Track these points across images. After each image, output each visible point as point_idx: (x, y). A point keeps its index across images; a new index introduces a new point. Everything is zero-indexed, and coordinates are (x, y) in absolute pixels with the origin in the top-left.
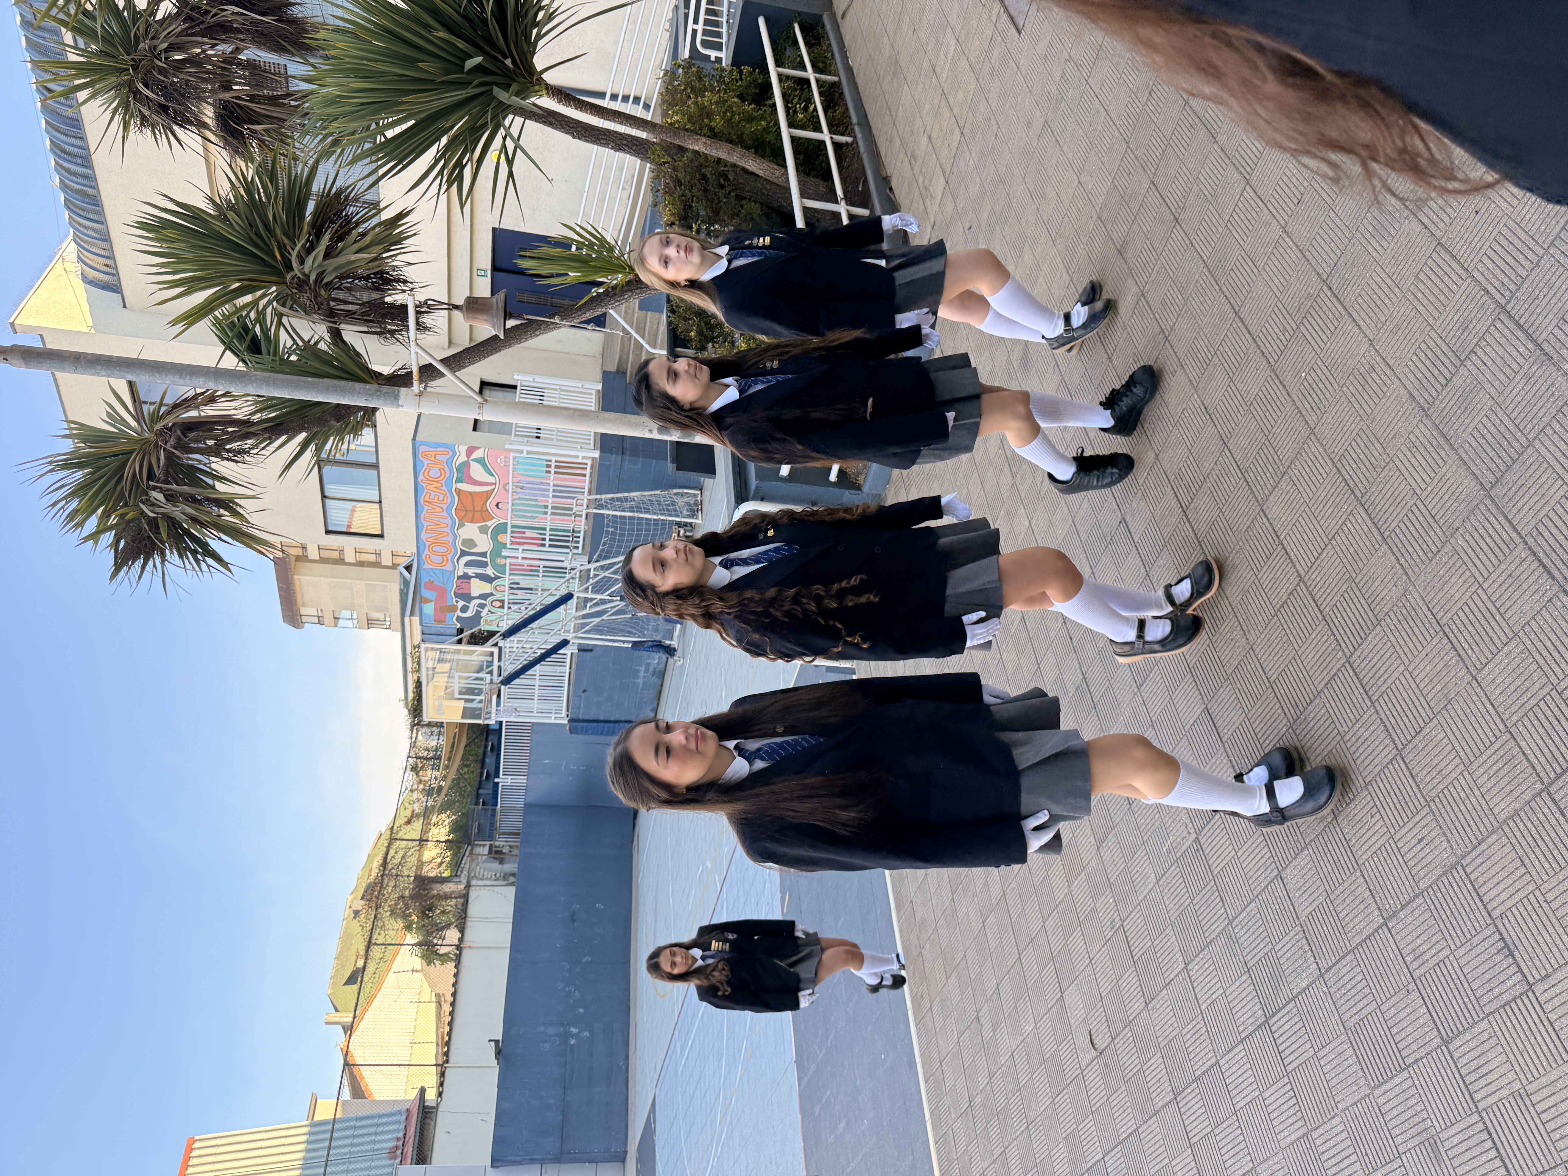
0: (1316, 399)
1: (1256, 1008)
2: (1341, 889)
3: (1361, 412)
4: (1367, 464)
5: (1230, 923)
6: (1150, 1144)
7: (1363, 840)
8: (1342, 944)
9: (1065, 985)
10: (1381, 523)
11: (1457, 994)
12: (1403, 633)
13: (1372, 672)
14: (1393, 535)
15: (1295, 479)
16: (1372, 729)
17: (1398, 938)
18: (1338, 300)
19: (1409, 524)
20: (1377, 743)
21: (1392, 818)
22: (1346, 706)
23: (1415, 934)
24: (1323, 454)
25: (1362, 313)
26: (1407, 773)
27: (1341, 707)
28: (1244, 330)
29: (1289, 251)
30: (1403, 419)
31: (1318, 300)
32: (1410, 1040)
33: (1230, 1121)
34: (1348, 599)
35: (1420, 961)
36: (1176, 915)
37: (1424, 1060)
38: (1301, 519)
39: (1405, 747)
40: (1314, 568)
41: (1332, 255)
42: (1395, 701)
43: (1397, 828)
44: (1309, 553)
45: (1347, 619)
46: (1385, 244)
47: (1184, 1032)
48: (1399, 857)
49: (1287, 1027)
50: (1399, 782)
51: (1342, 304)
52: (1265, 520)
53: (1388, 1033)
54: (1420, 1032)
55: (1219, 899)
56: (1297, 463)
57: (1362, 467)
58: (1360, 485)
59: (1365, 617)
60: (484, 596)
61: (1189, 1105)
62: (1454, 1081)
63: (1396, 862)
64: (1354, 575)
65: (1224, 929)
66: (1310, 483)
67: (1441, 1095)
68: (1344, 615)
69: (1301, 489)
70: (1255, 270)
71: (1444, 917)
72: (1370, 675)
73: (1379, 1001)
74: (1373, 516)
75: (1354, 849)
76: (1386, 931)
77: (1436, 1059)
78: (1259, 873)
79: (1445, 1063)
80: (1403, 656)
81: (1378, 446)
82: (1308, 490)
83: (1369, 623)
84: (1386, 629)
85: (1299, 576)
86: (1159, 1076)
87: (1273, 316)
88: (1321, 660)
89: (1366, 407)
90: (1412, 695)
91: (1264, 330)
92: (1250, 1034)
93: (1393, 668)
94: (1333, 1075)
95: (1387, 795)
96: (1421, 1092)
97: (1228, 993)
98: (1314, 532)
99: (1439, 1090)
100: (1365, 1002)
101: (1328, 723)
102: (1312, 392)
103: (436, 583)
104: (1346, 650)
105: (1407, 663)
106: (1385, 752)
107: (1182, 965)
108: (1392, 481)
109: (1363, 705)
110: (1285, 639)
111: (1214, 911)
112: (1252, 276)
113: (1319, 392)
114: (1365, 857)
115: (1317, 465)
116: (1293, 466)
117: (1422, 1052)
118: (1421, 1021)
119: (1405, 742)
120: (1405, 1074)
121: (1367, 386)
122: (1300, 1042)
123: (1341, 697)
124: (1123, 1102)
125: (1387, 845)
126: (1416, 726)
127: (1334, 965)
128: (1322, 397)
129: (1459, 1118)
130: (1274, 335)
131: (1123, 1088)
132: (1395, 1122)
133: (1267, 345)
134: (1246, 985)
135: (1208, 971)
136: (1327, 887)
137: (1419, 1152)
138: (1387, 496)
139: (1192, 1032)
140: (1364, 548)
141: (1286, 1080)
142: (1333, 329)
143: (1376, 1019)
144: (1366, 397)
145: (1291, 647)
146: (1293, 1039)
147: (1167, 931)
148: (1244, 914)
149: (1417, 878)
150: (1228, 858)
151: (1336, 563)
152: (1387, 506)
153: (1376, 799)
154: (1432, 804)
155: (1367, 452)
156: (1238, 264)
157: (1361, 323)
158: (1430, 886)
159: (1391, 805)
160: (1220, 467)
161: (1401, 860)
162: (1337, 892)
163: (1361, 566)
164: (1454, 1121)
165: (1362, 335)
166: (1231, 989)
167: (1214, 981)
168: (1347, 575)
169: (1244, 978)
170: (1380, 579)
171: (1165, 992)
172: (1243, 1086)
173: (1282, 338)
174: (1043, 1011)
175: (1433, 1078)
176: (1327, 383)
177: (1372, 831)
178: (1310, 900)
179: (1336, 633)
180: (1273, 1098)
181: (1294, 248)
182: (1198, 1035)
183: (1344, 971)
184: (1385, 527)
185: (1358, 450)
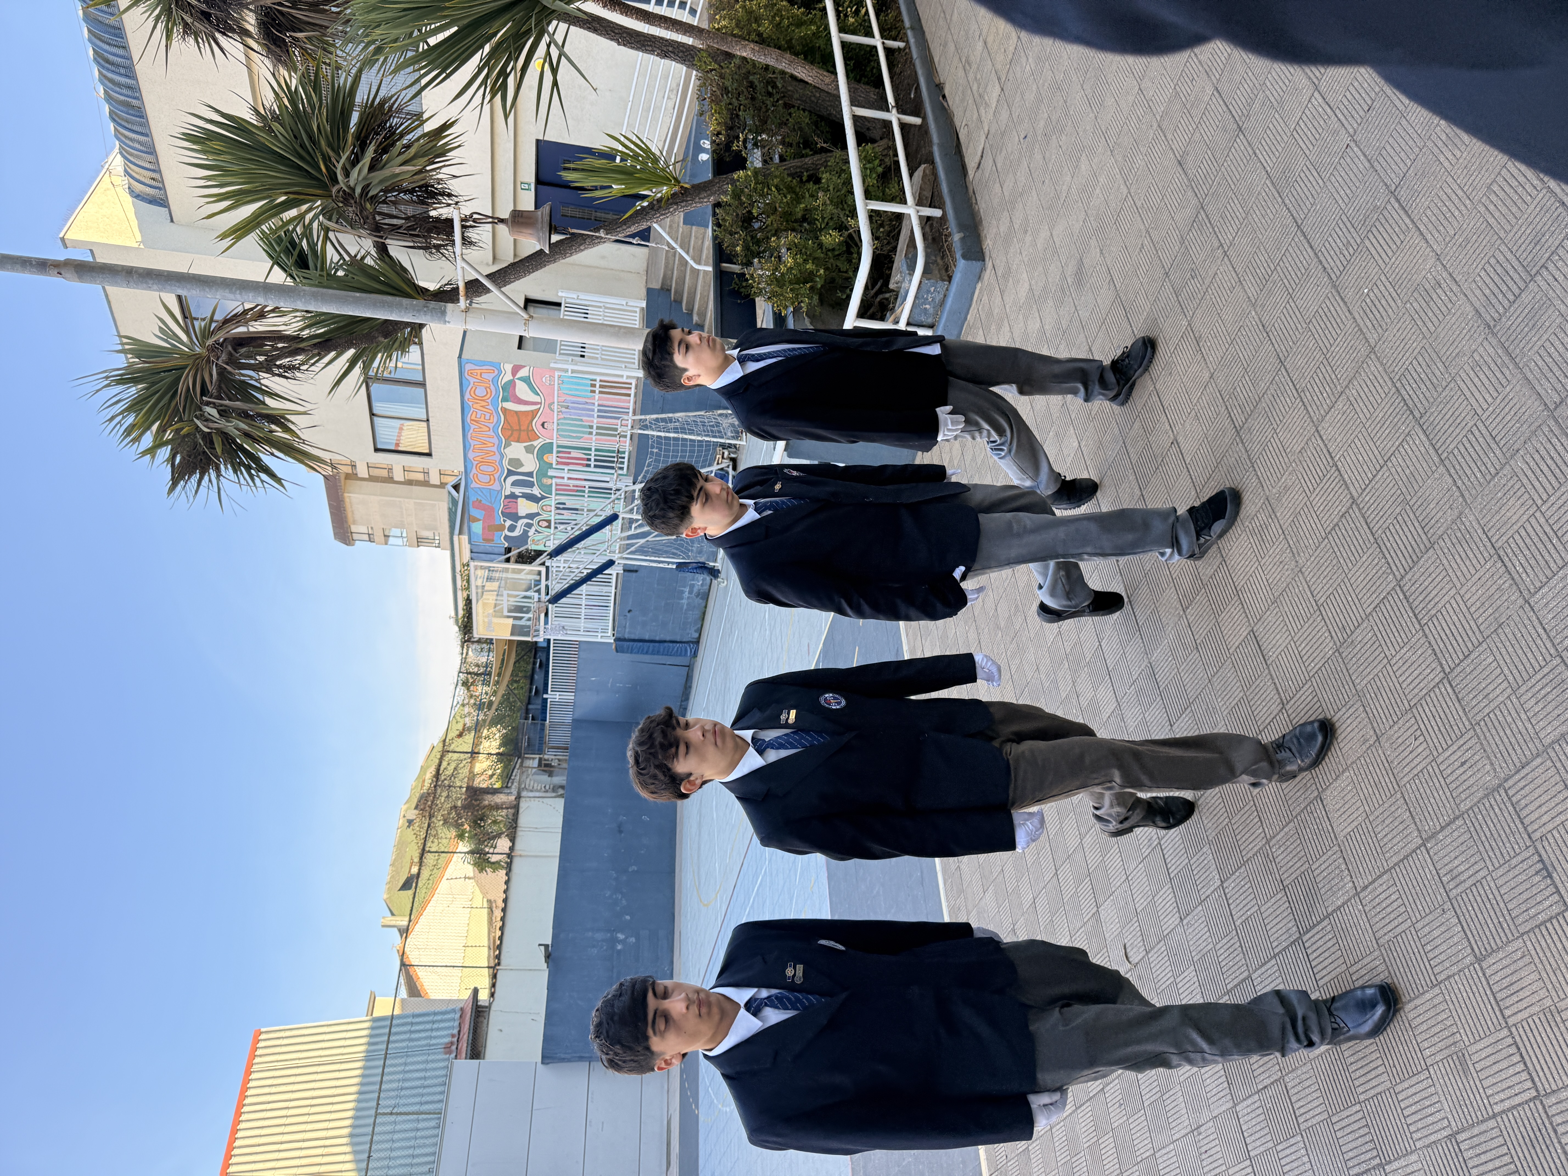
0: (1378, 316)
1: (1290, 925)
2: (1381, 810)
3: (1424, 329)
4: (1428, 383)
5: (1268, 842)
7: (1404, 763)
8: (1379, 864)
9: (1101, 900)
10: (1439, 444)
11: (1492, 913)
12: (1457, 557)
13: (1423, 595)
14: (1451, 457)
15: (1352, 399)
16: (1419, 652)
17: (1436, 858)
18: (1406, 212)
19: (1468, 445)
20: (1424, 666)
21: (1435, 741)
22: (1394, 630)
23: (1453, 855)
24: (1383, 373)
25: (1430, 226)
26: (1453, 697)
27: (1389, 631)
28: (1306, 245)
29: (1356, 160)
30: (1467, 337)
31: (1385, 213)
32: (1442, 957)
34: (1401, 522)
35: (1457, 881)
37: (1456, 977)
38: (1356, 440)
39: (1452, 670)
40: (1367, 490)
41: (1402, 165)
42: (1444, 625)
43: (1440, 750)
44: (1363, 475)
45: (1399, 542)
46: (1458, 154)
47: (1217, 947)
48: (1441, 779)
49: (1320, 943)
50: (1444, 706)
51: (1409, 217)
52: (1320, 442)
53: (1421, 951)
54: (1454, 950)
55: (1257, 819)
56: (1356, 383)
57: (1423, 386)
58: (1419, 405)
59: (1418, 540)
60: (531, 516)
62: (1485, 998)
63: (1437, 784)
64: (1409, 497)
65: (1261, 848)
66: (1367, 403)
67: (1471, 1011)
68: (1397, 537)
69: (1358, 410)
70: (1320, 181)
71: (1484, 838)
72: (1421, 598)
73: (1414, 919)
74: (1431, 437)
75: (1395, 772)
76: (1424, 851)
77: (1469, 976)
79: (1477, 980)
80: (1455, 580)
81: (1440, 365)
82: (1365, 410)
83: (1422, 547)
84: (1439, 552)
85: (1352, 497)
86: (1192, 988)
87: (1337, 229)
88: (1371, 583)
89: (1430, 325)
90: (1462, 619)
91: (1327, 245)
92: (1284, 950)
93: (1444, 591)
95: (1431, 718)
96: (1452, 1007)
97: (1263, 909)
98: (1370, 453)
99: (1470, 1007)
100: (1400, 920)
101: (1375, 647)
102: (1373, 309)
103: (484, 502)
104: (1397, 573)
105: (1459, 586)
106: (1431, 676)
107: (1219, 883)
108: (1452, 401)
109: (1411, 628)
110: (1334, 562)
111: (1252, 831)
112: (1317, 188)
113: (1381, 310)
114: (1406, 779)
115: (1376, 384)
116: (1351, 386)
117: (1455, 969)
118: (1455, 939)
119: (1452, 666)
120: (1437, 990)
121: (1432, 303)
122: (1333, 957)
123: (1390, 621)
125: (1429, 768)
126: (1465, 650)
127: (1370, 884)
128: (1384, 314)
129: (1488, 1033)
130: (1337, 249)
132: (1424, 1036)
133: (1330, 260)
134: (1281, 902)
135: (1244, 889)
136: (1367, 808)
137: (1447, 1065)
138: (1447, 417)
140: (1421, 470)
142: (1398, 243)
143: (1410, 937)
144: (1430, 314)
145: (1340, 571)
146: (1326, 954)
147: (1205, 850)
148: (1282, 834)
149: (1458, 802)
151: (1391, 485)
152: (1447, 426)
153: (1420, 722)
154: (1477, 728)
155: (1428, 371)
156: (1302, 175)
157: (1429, 237)
158: (1471, 808)
159: (1436, 728)
160: (1275, 386)
161: (1443, 783)
162: (1376, 813)
163: (1416, 488)
164: (1483, 1036)
165: (1429, 249)
166: (1266, 906)
167: (1249, 898)
168: (1402, 497)
169: (1280, 895)
170: (1435, 502)
171: (1200, 908)
173: (1346, 253)
174: (1079, 925)
175: (1465, 994)
176: (1390, 300)
177: (1415, 754)
178: (1349, 821)
179: (1388, 556)
181: (1362, 158)
182: (1231, 950)
183: (1380, 890)
184: (1443, 448)
185: (1419, 370)
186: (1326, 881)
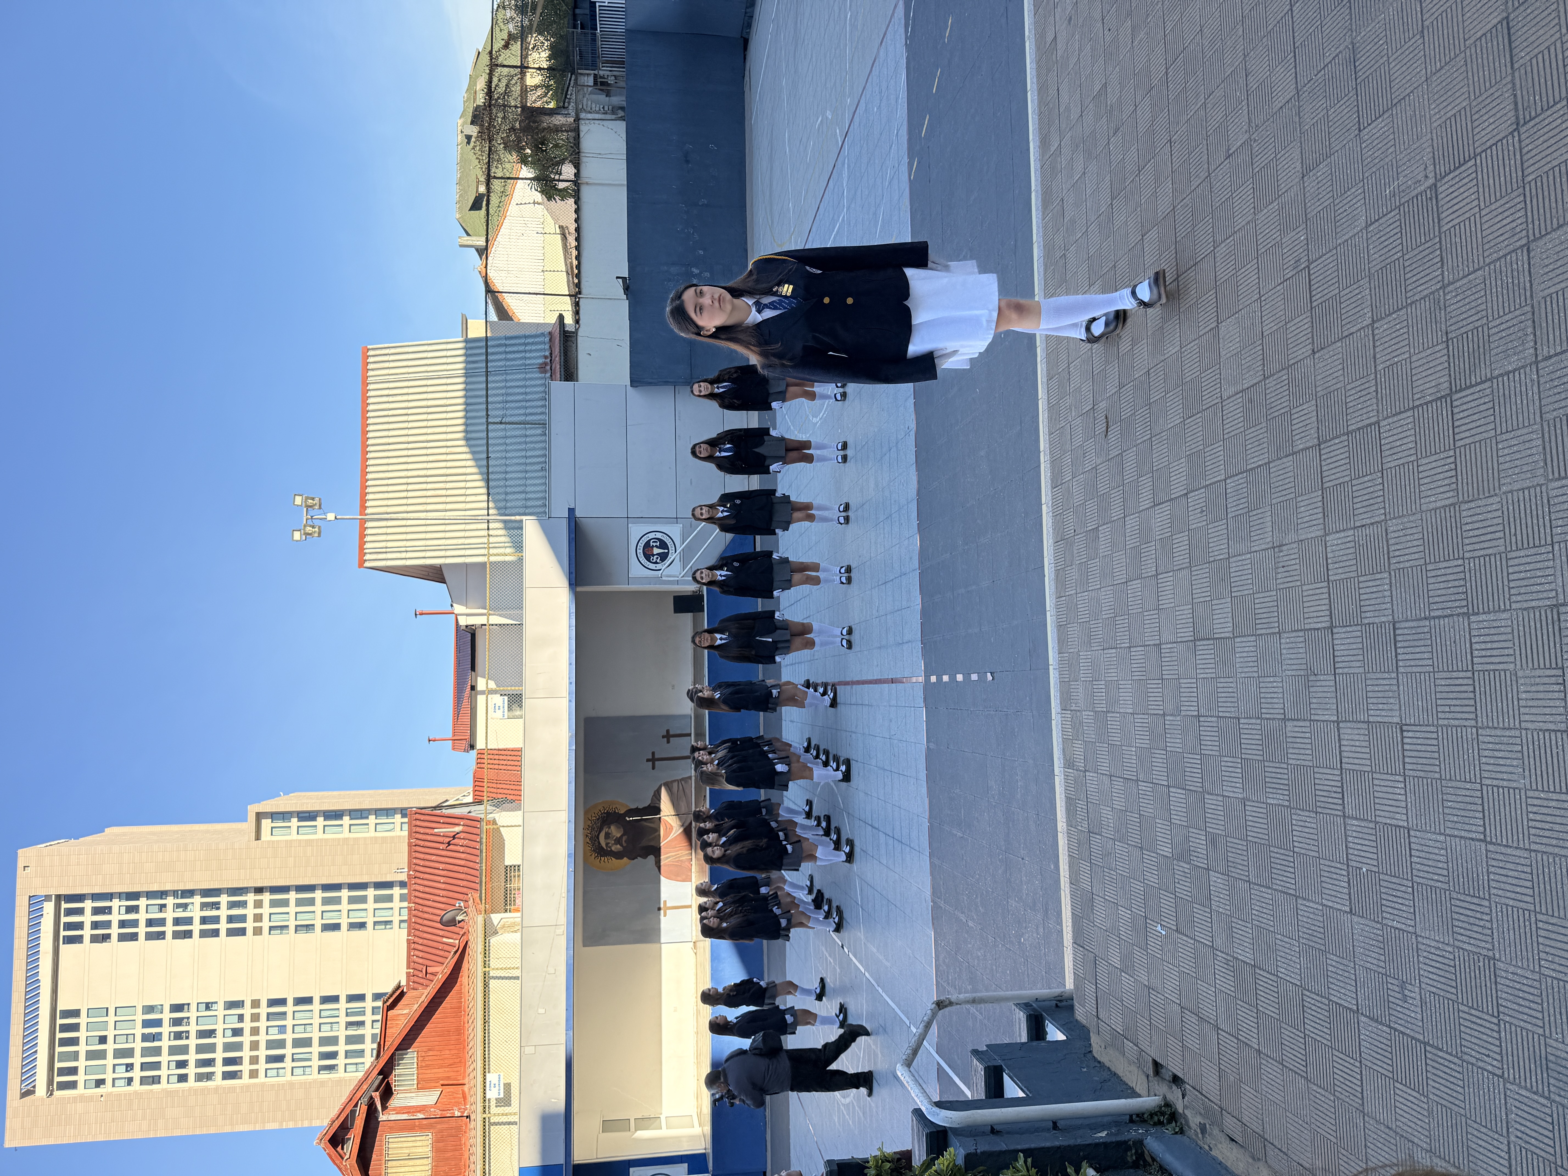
1: (1442, 380)
5: (1443, 287)
6: (1279, 478)
33: (1374, 476)
36: (1379, 267)
47: (1348, 387)
49: (1473, 404)
55: (1439, 259)
61: (1332, 454)
65: (1433, 293)
78: (1502, 238)
86: (1308, 422)
92: (1426, 404)
94: (1508, 459)
97: (1414, 358)
107: (1369, 321)
111: (1427, 271)
122: (1482, 422)
124: (1261, 436)
127: (1556, 355)
131: (1264, 424)
134: (1439, 355)
135: (1398, 333)
139: (1358, 389)
141: (1451, 453)
146: (1476, 417)
148: (1465, 281)
150: (1467, 216)
166: (1419, 356)
167: (1402, 344)
169: (1439, 347)
172: (1399, 449)
178: (1556, 280)
180: (1430, 466)
182: (1363, 393)
186: (1503, 341)
